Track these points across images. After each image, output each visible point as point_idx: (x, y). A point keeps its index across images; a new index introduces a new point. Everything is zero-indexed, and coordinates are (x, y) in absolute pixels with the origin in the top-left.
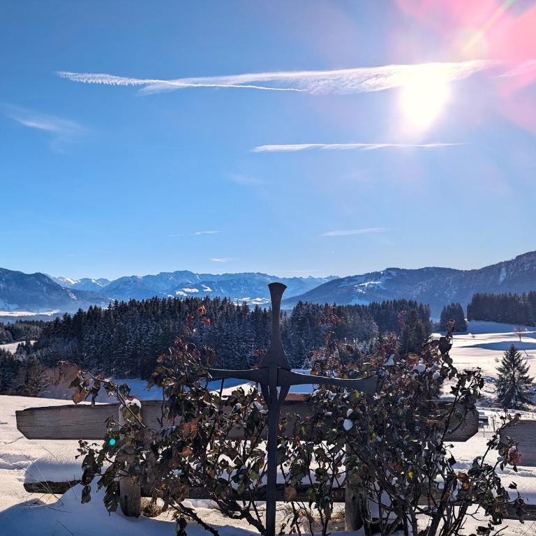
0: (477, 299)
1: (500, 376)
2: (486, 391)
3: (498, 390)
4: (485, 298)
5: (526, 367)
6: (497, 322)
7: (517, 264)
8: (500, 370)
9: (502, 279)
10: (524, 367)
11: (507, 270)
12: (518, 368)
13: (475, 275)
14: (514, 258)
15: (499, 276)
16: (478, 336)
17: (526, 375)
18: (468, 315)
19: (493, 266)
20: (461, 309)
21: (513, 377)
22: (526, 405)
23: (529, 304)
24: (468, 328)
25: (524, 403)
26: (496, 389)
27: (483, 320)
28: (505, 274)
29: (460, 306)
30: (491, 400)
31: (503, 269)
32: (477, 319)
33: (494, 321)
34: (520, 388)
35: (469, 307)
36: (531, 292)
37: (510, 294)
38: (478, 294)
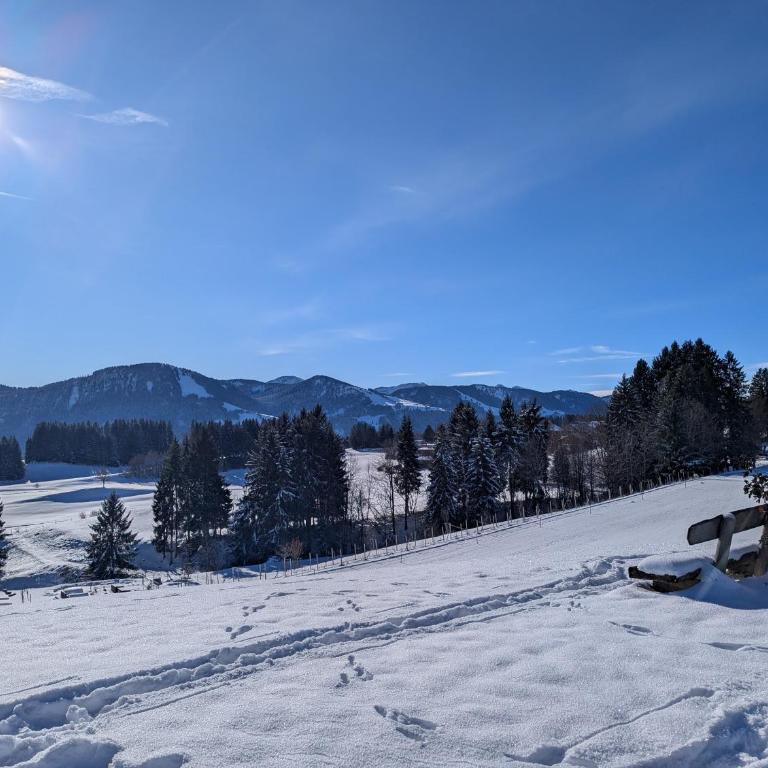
0: (41, 431)
1: (94, 536)
2: (70, 560)
3: (90, 557)
4: (54, 428)
5: (129, 520)
6: (69, 462)
7: (95, 383)
8: (95, 528)
9: (72, 402)
10: (125, 521)
11: (80, 390)
12: (118, 523)
13: (34, 396)
14: (91, 374)
15: (69, 399)
16: (43, 484)
17: (127, 531)
18: (27, 454)
19: (61, 384)
20: (17, 445)
21: (111, 536)
22: (125, 571)
23: (113, 438)
24: (26, 473)
25: (122, 568)
26: (87, 555)
27: (50, 460)
28: (77, 396)
29: (15, 440)
30: (78, 571)
31: (76, 389)
32: (41, 460)
33: (64, 461)
34: (120, 550)
35: (29, 441)
36: (116, 421)
37: (88, 423)
38: (44, 424)
